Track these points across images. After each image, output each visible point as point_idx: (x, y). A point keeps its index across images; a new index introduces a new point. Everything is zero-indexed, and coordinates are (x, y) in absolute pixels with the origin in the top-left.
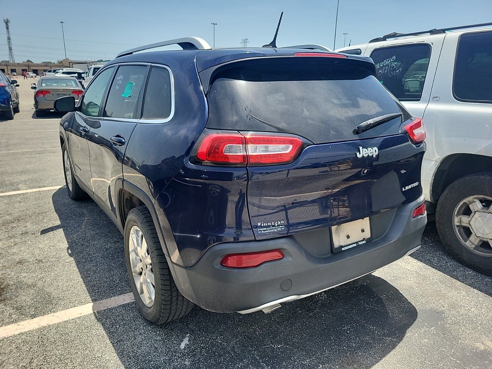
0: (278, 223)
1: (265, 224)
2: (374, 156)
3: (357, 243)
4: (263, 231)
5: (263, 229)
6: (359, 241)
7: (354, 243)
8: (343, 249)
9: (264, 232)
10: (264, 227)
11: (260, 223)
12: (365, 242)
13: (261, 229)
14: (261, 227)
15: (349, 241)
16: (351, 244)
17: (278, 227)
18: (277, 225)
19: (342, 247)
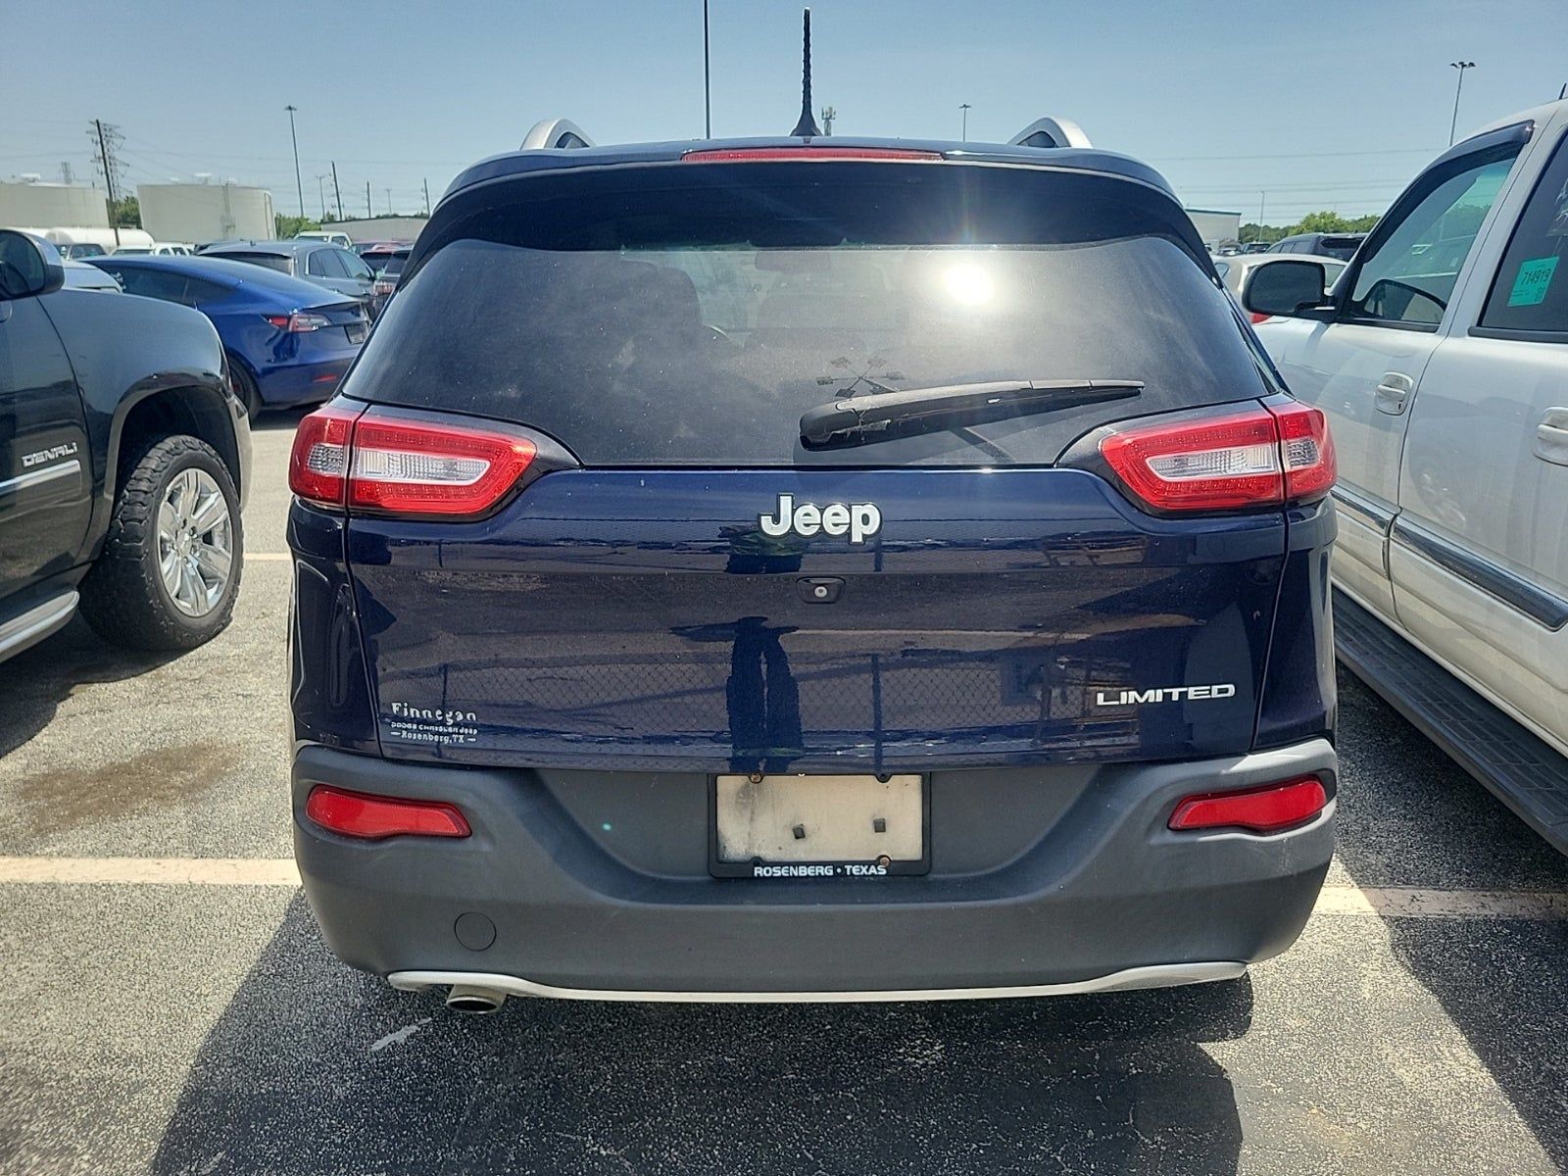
0: (454, 717)
1: (412, 710)
2: (857, 538)
3: (835, 864)
4: (404, 733)
5: (405, 726)
6: (853, 863)
7: (824, 864)
8: (759, 871)
9: (410, 736)
10: (412, 721)
11: (400, 704)
12: (884, 872)
13: (399, 725)
14: (398, 718)
15: (800, 851)
16: (808, 864)
17: (456, 730)
18: (451, 722)
19: (758, 862)
